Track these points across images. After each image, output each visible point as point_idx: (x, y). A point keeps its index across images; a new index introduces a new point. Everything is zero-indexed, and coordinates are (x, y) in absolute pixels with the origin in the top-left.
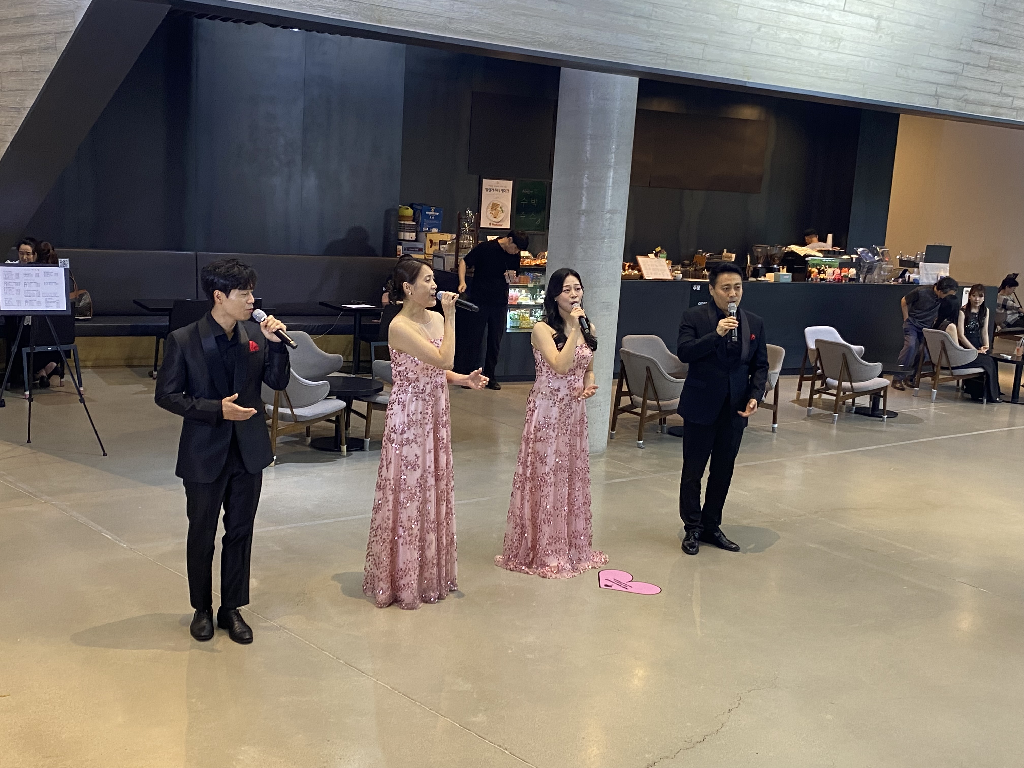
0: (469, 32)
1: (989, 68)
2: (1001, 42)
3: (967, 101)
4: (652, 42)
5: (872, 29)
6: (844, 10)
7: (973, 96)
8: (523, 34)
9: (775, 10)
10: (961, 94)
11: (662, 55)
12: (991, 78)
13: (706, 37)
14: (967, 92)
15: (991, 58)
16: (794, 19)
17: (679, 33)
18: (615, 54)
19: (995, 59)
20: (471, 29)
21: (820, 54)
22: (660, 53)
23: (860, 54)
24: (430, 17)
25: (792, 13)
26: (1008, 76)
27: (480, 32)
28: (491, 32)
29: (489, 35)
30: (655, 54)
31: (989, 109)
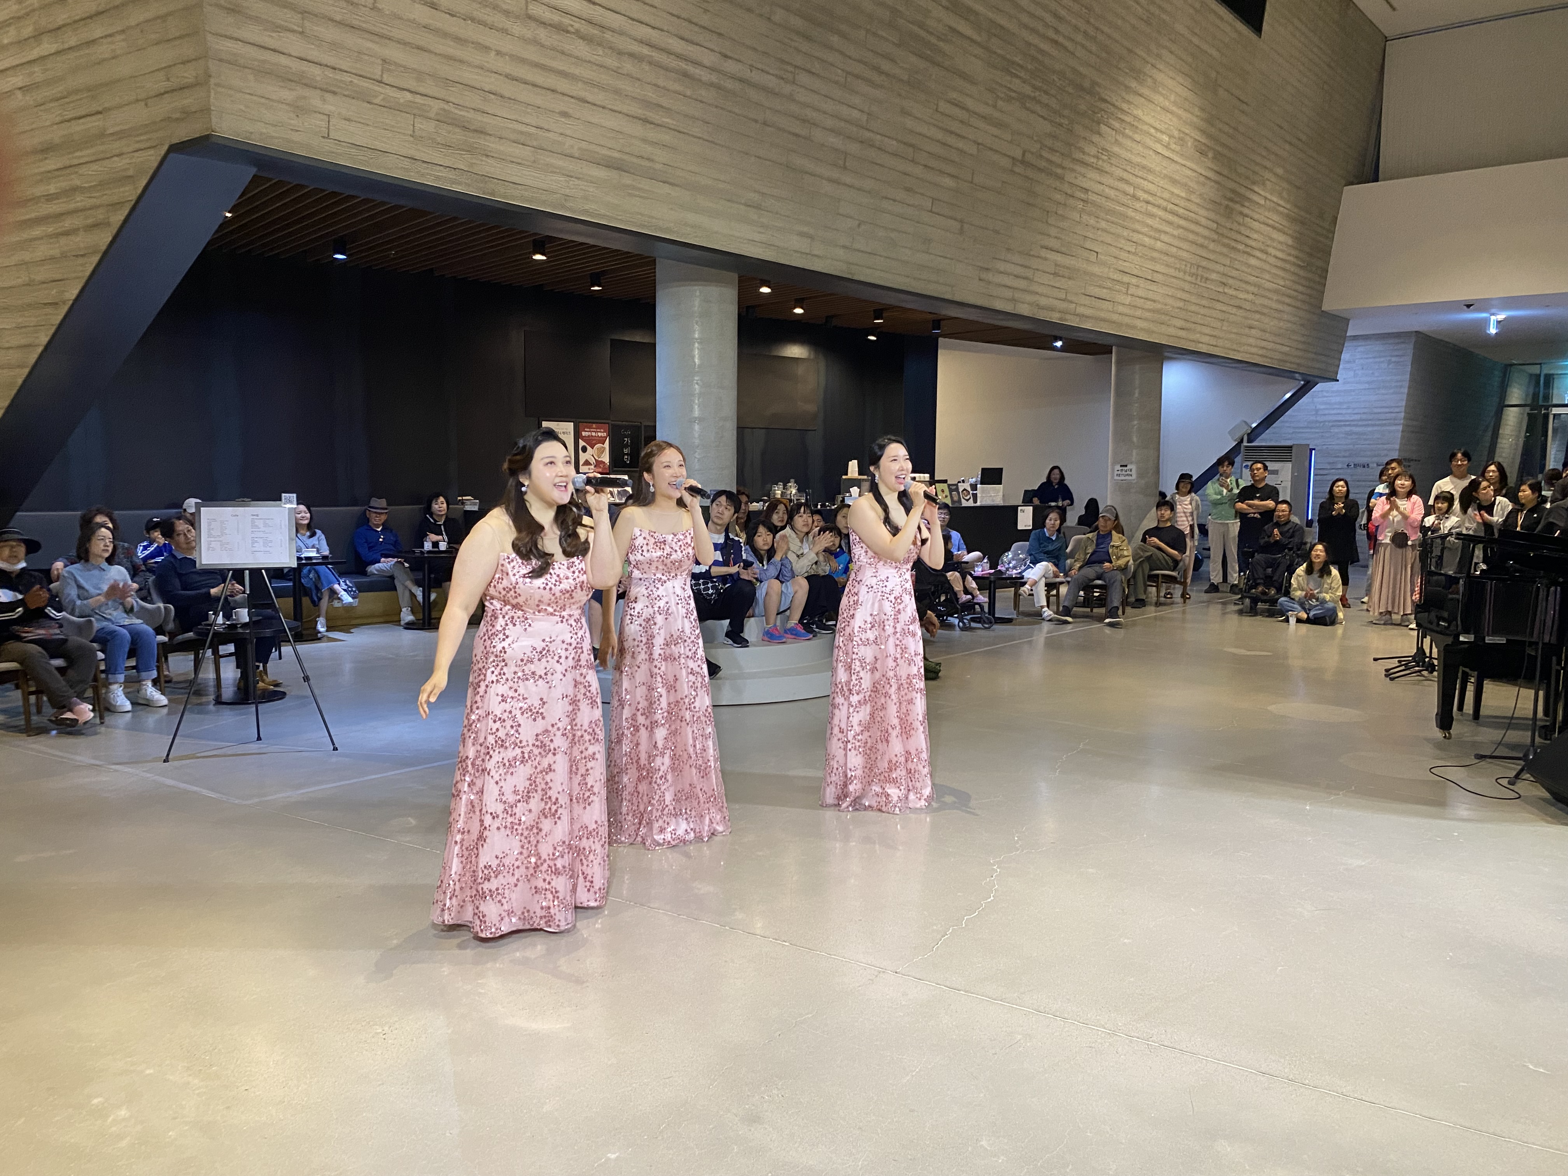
0: (586, 212)
1: (1055, 274)
2: (1063, 249)
3: (1040, 306)
6: (931, 211)
7: (1043, 301)
10: (1034, 299)
11: (773, 248)
12: (1057, 285)
14: (1038, 297)
15: (1056, 265)
17: (788, 225)
18: (730, 244)
19: (1059, 266)
20: (587, 208)
24: (545, 192)
26: (1070, 282)
27: (597, 212)
28: (607, 214)
29: (606, 216)
31: (1057, 315)
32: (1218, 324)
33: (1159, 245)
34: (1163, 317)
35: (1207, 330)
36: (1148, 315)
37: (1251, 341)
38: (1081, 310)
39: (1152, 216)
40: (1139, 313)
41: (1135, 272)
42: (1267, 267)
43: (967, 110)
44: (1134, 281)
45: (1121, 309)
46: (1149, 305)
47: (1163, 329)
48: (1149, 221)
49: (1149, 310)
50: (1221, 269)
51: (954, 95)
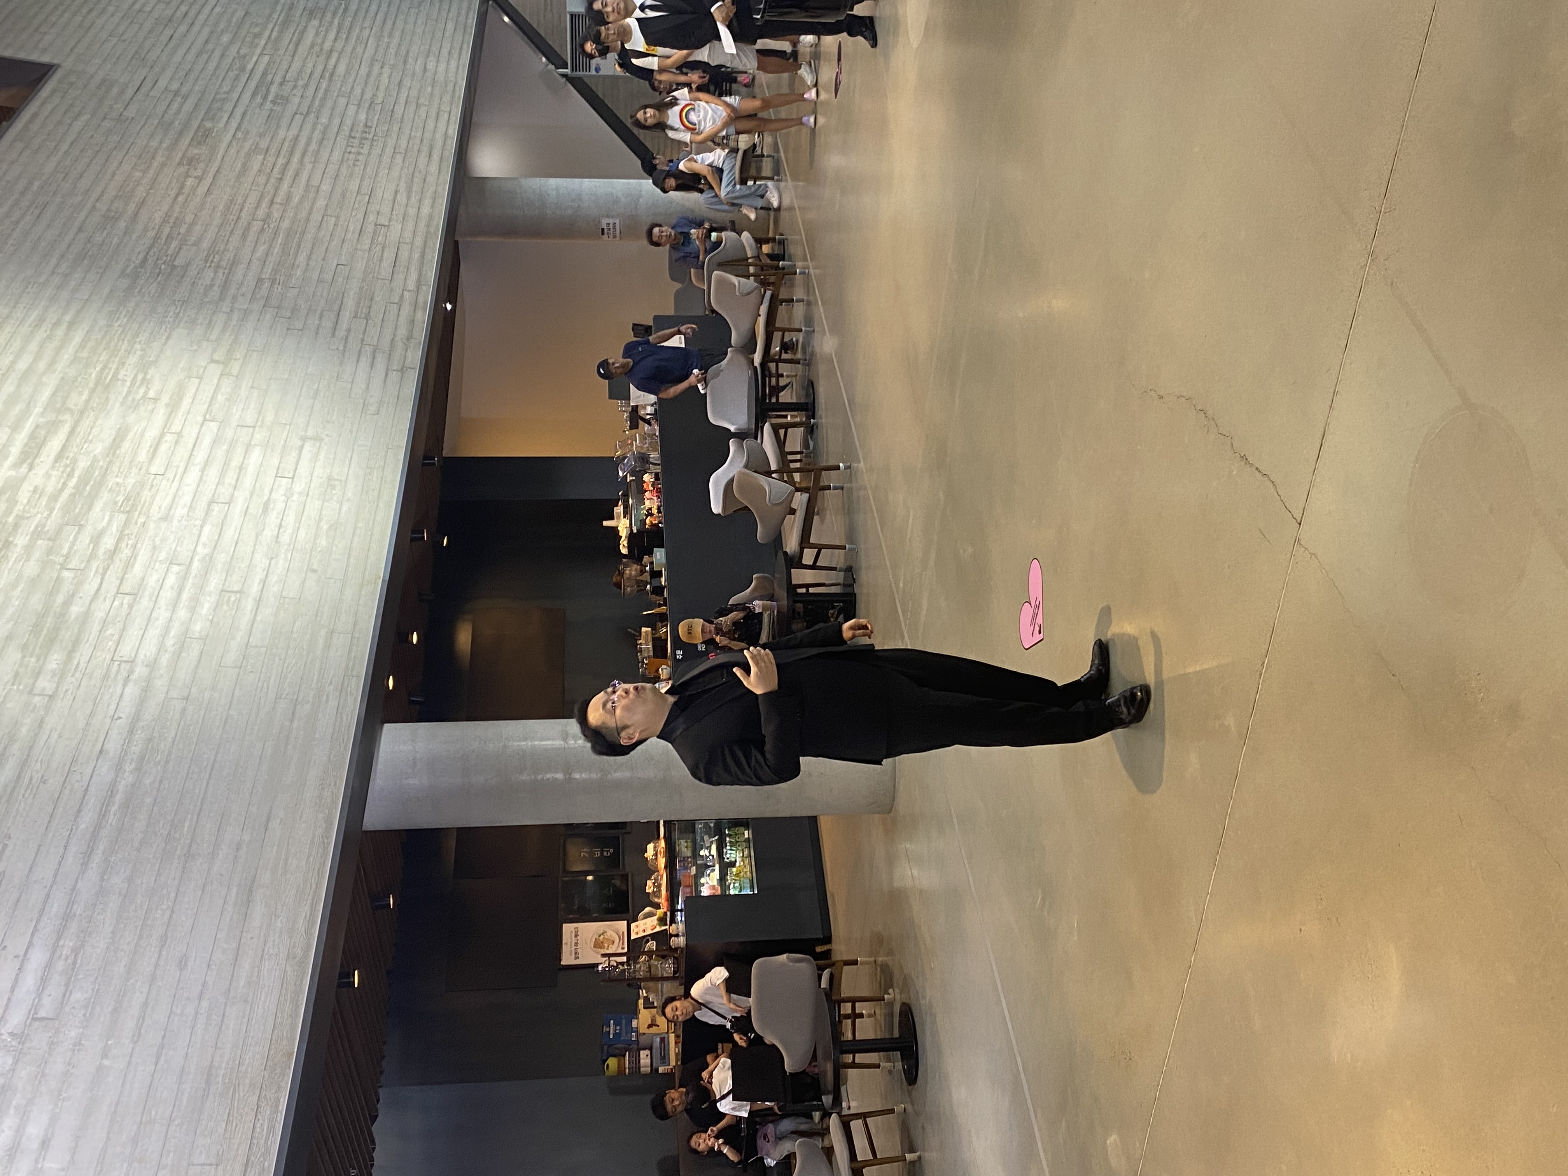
0: (308, 932)
1: (367, 318)
2: (336, 308)
3: (409, 338)
4: (328, 696)
5: (318, 445)
6: (293, 478)
7: (402, 332)
8: (312, 859)
9: (289, 555)
10: (400, 345)
11: (346, 683)
12: (381, 315)
13: (323, 632)
14: (398, 338)
15: (355, 317)
16: (302, 533)
17: (317, 665)
18: (343, 740)
19: (356, 312)
20: (303, 929)
21: (348, 500)
22: (342, 685)
23: (349, 455)
24: (285, 986)
25: (295, 535)
26: (377, 299)
27: (308, 916)
28: (309, 902)
29: (312, 903)
30: (344, 691)
31: (419, 314)
32: (423, 111)
33: (326, 187)
34: (416, 180)
35: (431, 124)
36: (414, 199)
37: (442, 68)
38: (411, 285)
39: (289, 197)
40: (412, 211)
41: (360, 216)
42: (349, 49)
43: (162, 435)
44: (372, 218)
45: (408, 234)
46: (402, 198)
47: (431, 179)
48: (296, 200)
49: (409, 198)
50: (352, 109)
51: (142, 456)
